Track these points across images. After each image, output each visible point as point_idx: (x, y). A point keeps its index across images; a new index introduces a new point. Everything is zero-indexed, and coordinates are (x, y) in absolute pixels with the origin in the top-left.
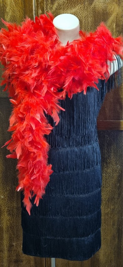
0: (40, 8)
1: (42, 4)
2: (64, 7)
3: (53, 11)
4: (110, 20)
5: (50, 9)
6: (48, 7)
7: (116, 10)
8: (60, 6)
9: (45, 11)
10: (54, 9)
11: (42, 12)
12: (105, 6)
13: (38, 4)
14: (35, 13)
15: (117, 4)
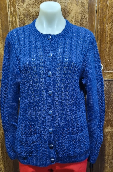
0: (13, 6)
1: (14, 3)
2: (33, 6)
3: (24, 8)
4: (70, 17)
5: (21, 7)
6: (20, 5)
7: (75, 8)
8: (30, 4)
9: (17, 9)
10: (24, 7)
11: (14, 9)
12: (66, 5)
13: (10, 3)
14: (9, 10)
15: (75, 4)
